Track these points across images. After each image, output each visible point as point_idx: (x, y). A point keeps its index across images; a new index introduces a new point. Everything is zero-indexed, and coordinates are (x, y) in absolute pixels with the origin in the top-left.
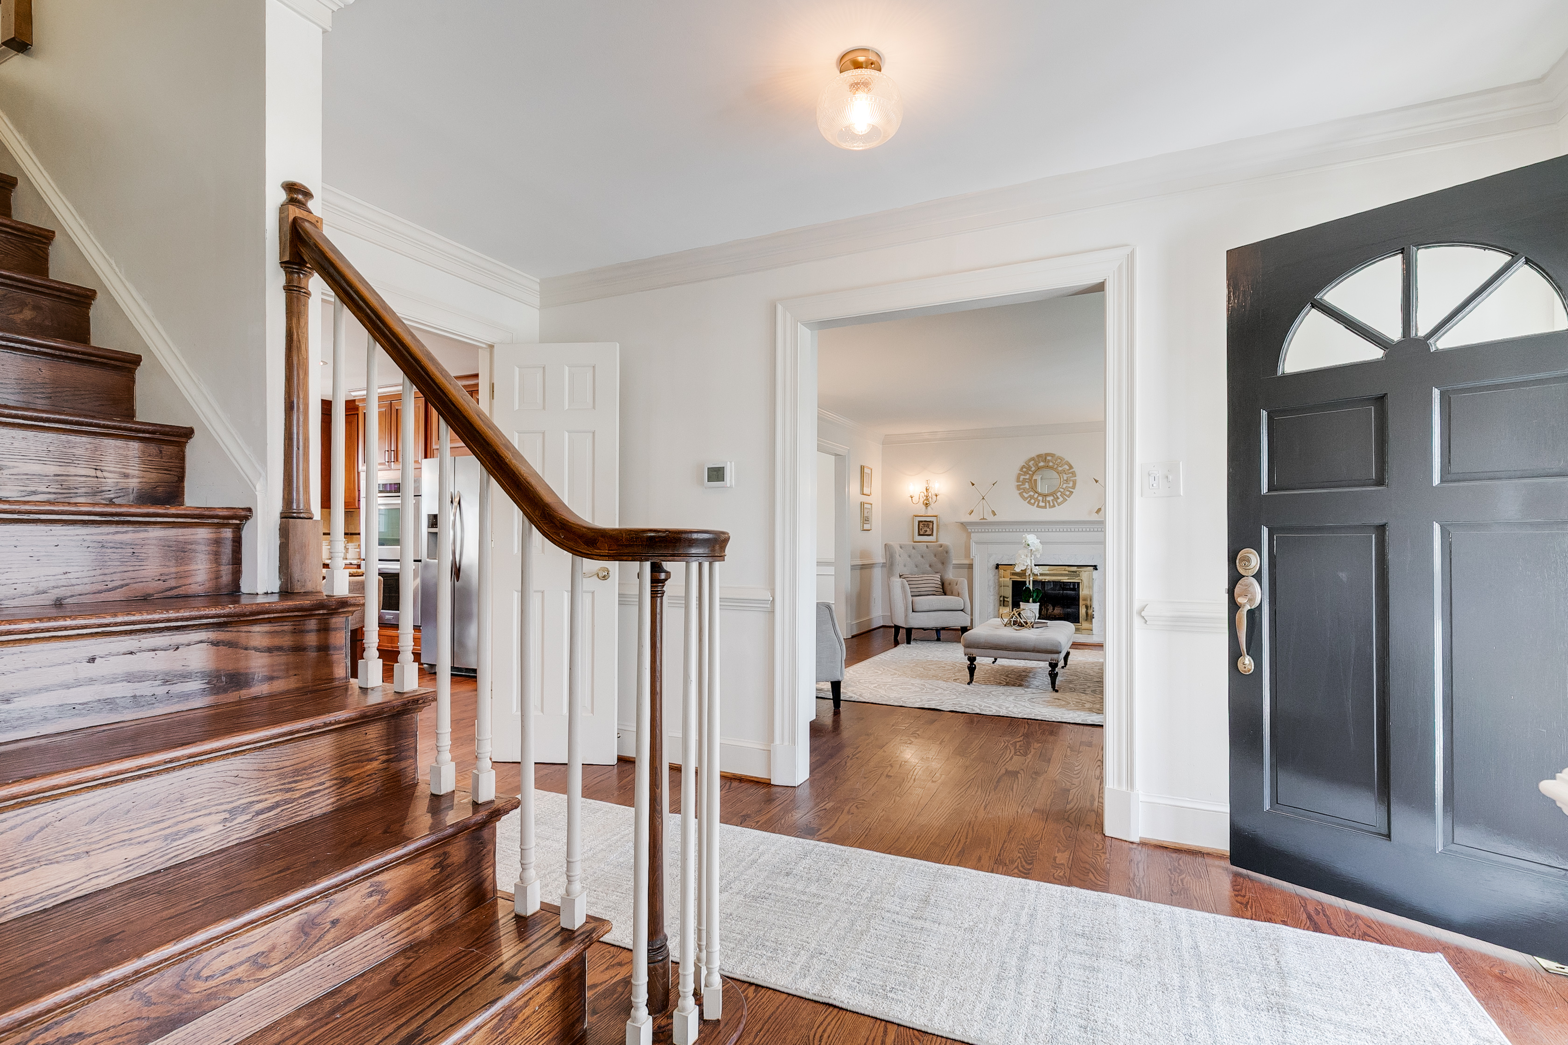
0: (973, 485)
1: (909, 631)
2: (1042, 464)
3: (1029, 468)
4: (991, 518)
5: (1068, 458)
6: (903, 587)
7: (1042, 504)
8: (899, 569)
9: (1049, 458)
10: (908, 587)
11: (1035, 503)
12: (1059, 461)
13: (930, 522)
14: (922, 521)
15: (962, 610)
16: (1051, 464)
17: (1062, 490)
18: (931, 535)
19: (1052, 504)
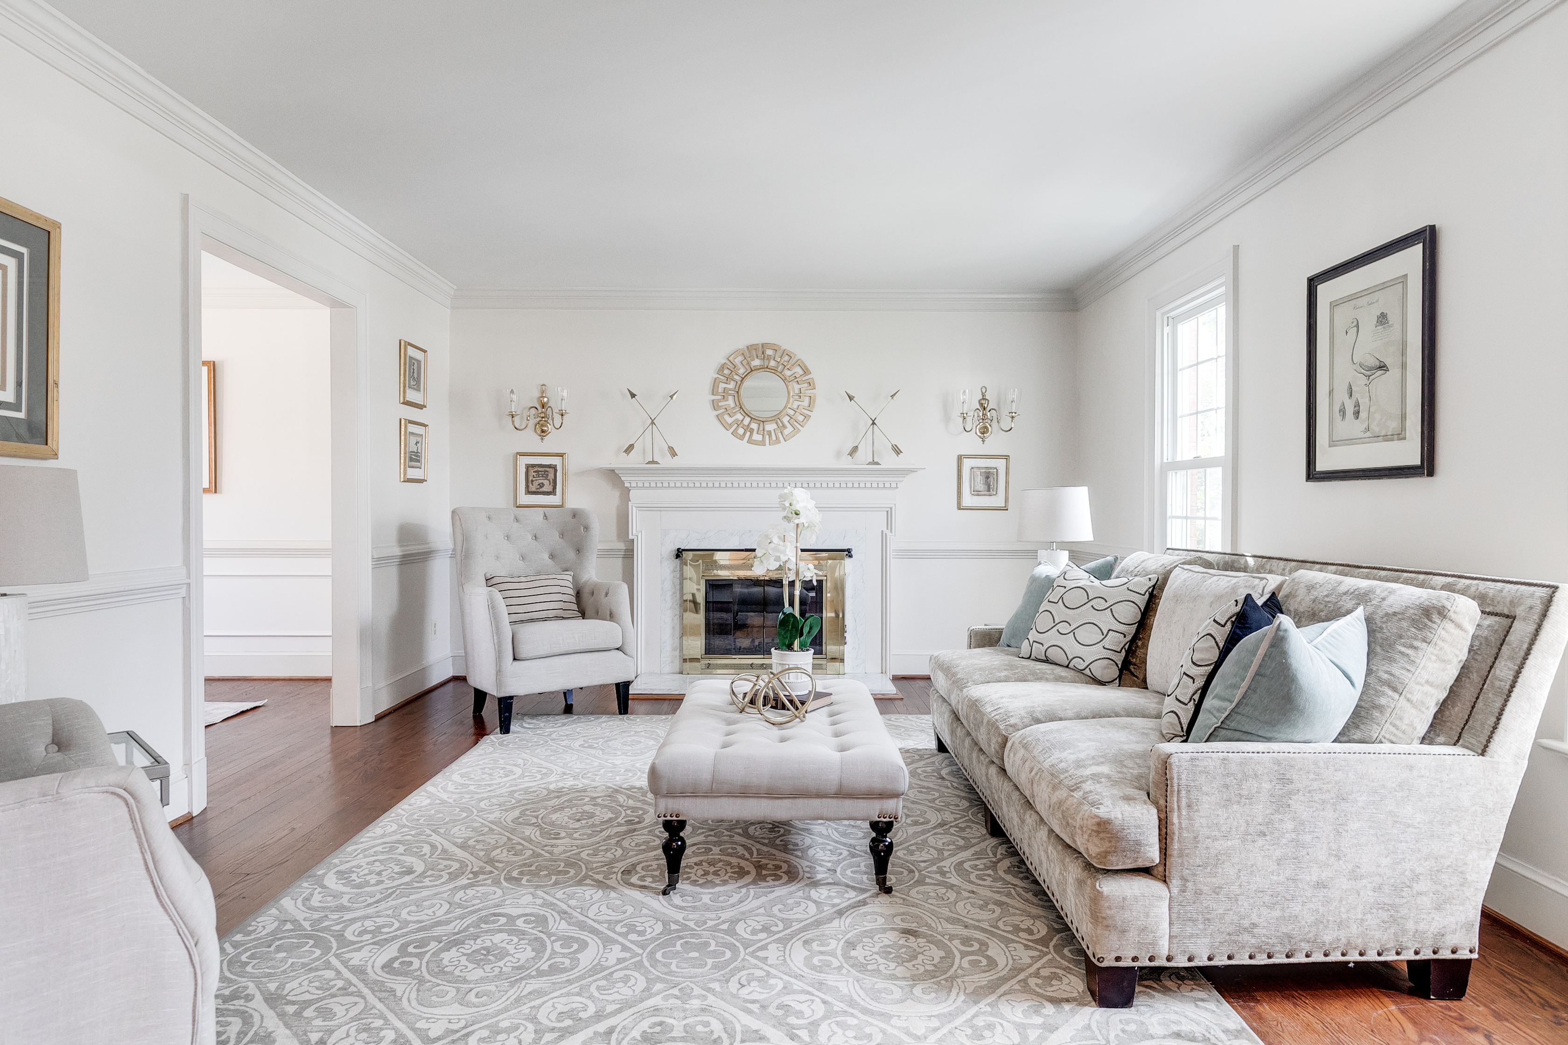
0: (633, 396)
1: (506, 705)
2: (756, 363)
3: (734, 369)
4: (666, 461)
5: (802, 353)
6: (492, 607)
7: (757, 437)
8: (483, 566)
9: (769, 352)
10: (501, 604)
11: (744, 434)
12: (786, 358)
13: (549, 466)
14: (533, 466)
15: (617, 649)
16: (773, 363)
17: (792, 412)
18: (553, 492)
19: (774, 438)
